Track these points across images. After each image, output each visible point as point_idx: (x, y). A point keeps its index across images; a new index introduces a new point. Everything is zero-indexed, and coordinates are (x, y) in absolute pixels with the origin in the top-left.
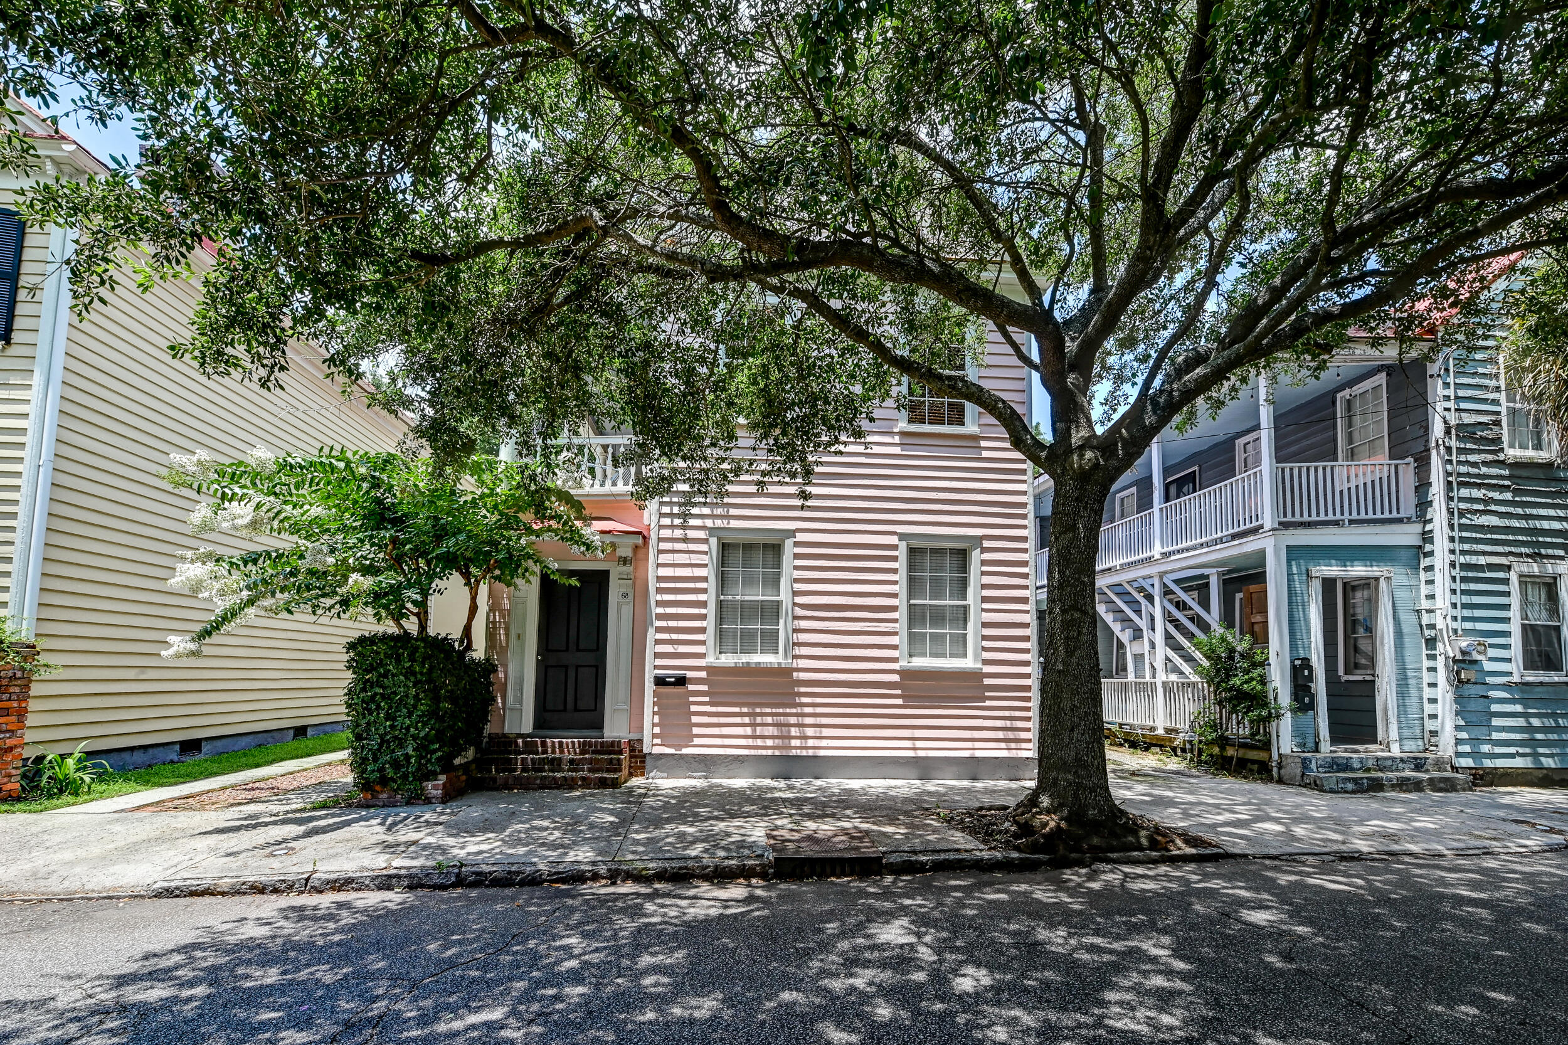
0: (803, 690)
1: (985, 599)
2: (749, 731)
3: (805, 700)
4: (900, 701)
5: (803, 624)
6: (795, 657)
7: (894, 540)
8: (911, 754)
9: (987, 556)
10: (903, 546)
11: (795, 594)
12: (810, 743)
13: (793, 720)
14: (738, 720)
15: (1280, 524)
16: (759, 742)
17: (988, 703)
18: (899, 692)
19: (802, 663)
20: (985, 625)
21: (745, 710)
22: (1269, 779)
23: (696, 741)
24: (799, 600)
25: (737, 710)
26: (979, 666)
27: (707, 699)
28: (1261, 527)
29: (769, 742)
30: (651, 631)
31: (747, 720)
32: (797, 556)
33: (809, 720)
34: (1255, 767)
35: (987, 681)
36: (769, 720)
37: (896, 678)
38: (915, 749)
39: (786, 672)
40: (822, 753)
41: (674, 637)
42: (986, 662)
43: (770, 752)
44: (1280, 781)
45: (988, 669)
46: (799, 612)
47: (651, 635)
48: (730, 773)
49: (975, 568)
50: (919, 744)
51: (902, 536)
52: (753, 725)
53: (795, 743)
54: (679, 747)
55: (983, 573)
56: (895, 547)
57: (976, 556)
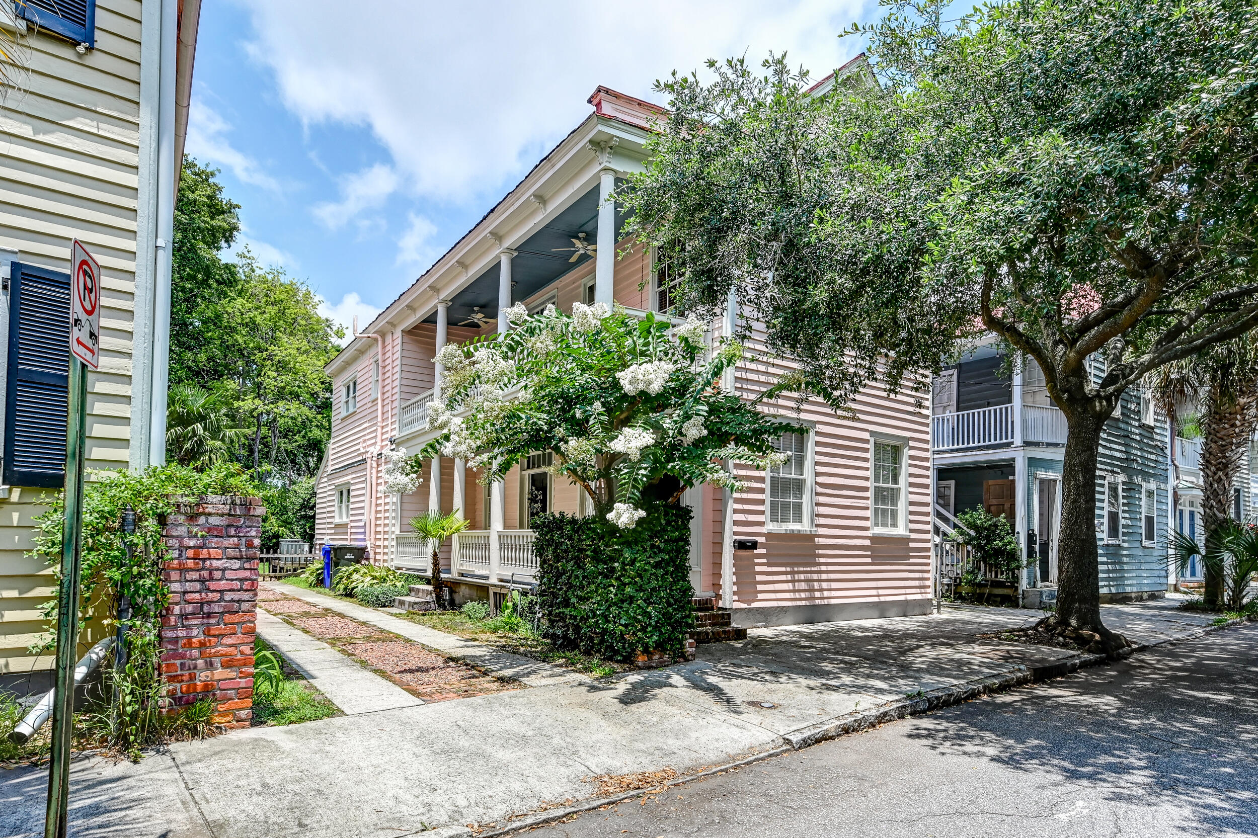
0: (821, 552)
1: (911, 485)
2: (789, 586)
3: (822, 560)
4: (869, 560)
5: (822, 499)
6: (817, 526)
7: (866, 436)
8: (876, 599)
9: (912, 453)
10: (872, 440)
11: (818, 474)
12: (826, 594)
13: (815, 576)
14: (783, 577)
15: (1024, 442)
16: (797, 595)
17: (912, 561)
18: (869, 553)
19: (821, 531)
20: (911, 503)
21: (788, 569)
22: (1016, 606)
23: (760, 596)
24: (820, 479)
25: (783, 569)
26: (908, 533)
27: (765, 561)
28: (1012, 443)
29: (803, 595)
30: (731, 502)
31: (789, 577)
32: (818, 444)
33: (824, 576)
34: (999, 599)
35: (912, 545)
36: (802, 577)
37: (867, 542)
38: (878, 596)
39: (811, 537)
40: (833, 601)
41: (746, 507)
42: (911, 531)
43: (803, 603)
44: (1024, 607)
45: (914, 536)
46: (820, 490)
47: (731, 506)
48: (779, 622)
49: (905, 461)
50: (881, 592)
51: (873, 433)
52: (793, 581)
53: (817, 594)
54: (749, 602)
55: (910, 465)
56: (867, 441)
57: (907, 453)
